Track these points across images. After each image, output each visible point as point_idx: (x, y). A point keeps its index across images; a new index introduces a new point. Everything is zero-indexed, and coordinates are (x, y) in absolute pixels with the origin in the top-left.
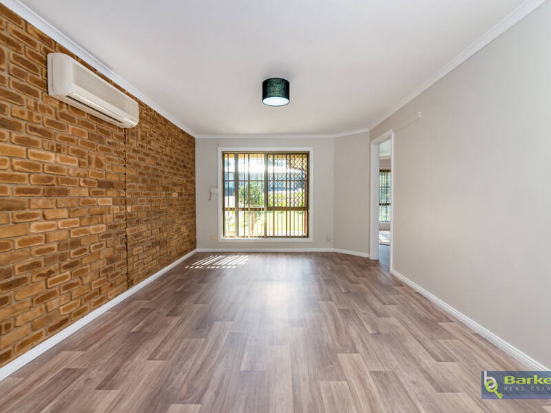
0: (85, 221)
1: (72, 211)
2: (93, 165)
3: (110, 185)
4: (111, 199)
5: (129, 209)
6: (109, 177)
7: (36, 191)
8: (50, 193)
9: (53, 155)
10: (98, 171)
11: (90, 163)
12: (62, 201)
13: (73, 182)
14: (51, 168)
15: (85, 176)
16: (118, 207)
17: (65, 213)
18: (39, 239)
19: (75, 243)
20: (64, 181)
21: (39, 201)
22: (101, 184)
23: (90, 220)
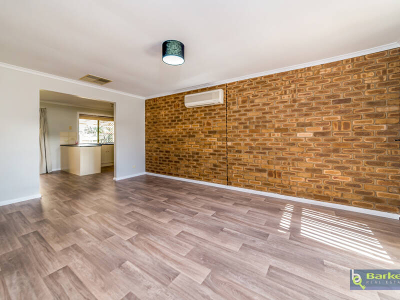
0: (201, 147)
1: (197, 142)
2: (205, 125)
3: (215, 132)
4: (216, 139)
5: (229, 144)
6: (214, 129)
7: (186, 136)
8: (190, 136)
9: (190, 125)
10: (208, 127)
11: (204, 125)
12: (193, 139)
13: (197, 133)
14: (190, 129)
15: (202, 130)
16: (221, 142)
17: (195, 143)
18: (186, 149)
19: (197, 154)
20: (194, 132)
21: (187, 139)
22: (210, 132)
23: (204, 146)
